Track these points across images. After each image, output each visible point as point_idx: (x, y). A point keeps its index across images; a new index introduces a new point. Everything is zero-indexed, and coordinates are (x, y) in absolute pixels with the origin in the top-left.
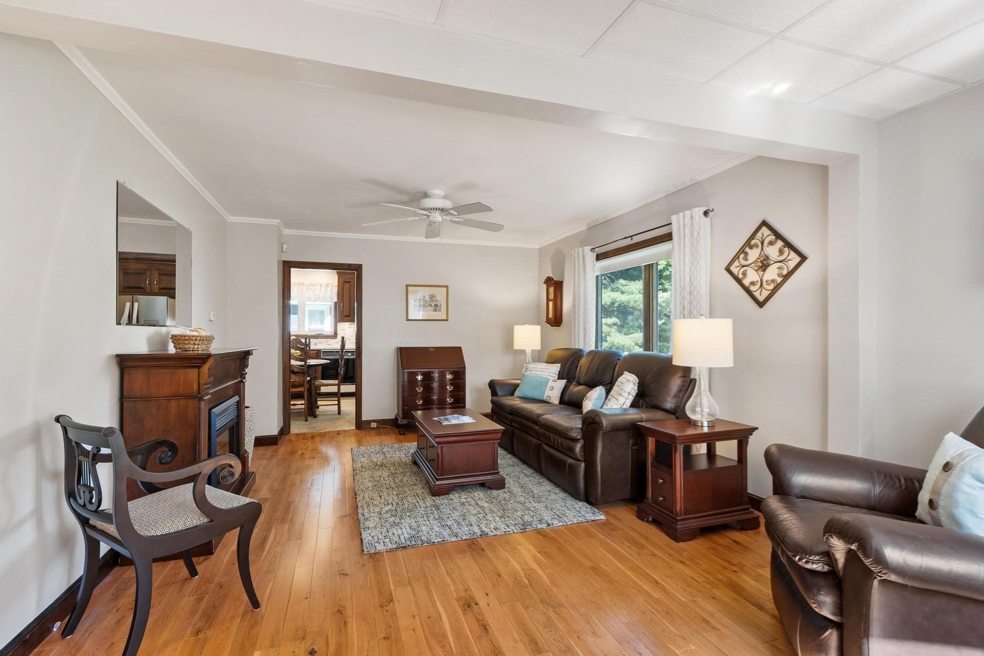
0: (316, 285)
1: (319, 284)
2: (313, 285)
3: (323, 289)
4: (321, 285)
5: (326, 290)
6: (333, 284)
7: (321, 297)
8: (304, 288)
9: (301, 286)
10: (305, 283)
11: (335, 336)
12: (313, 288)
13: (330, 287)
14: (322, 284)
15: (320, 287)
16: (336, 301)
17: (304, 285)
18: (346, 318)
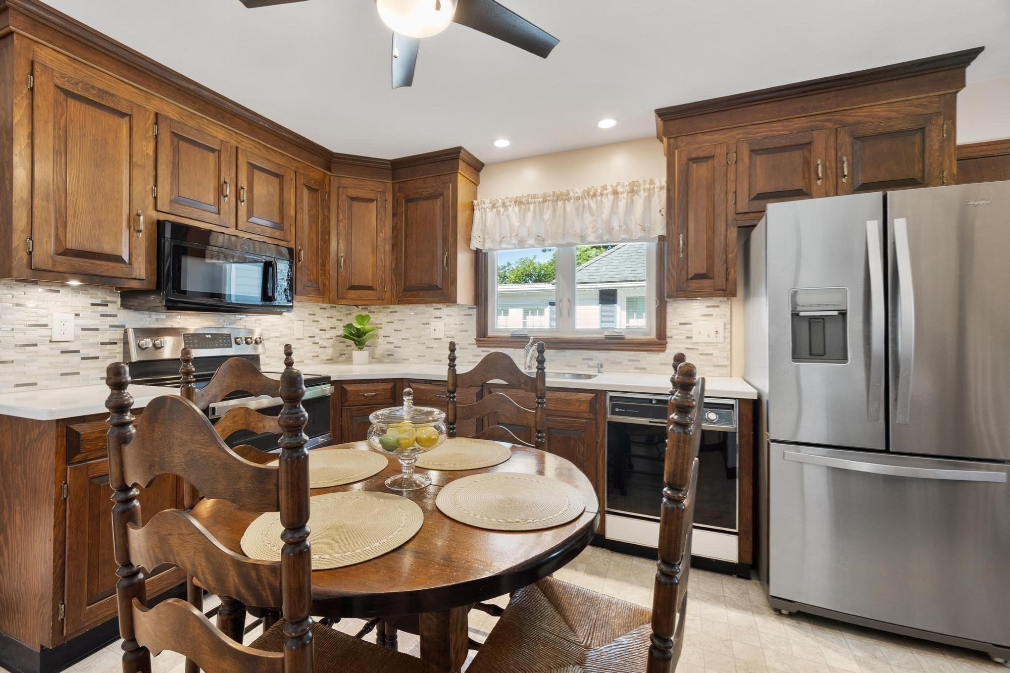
0: (602, 195)
1: (610, 190)
2: (594, 195)
3: (622, 204)
4: (615, 193)
5: (630, 205)
6: (652, 182)
7: (616, 227)
8: (570, 207)
9: (560, 203)
10: (572, 194)
11: (659, 342)
12: (593, 205)
13: (643, 194)
14: (620, 189)
15: (611, 197)
16: (663, 232)
17: (569, 200)
18: (695, 284)
